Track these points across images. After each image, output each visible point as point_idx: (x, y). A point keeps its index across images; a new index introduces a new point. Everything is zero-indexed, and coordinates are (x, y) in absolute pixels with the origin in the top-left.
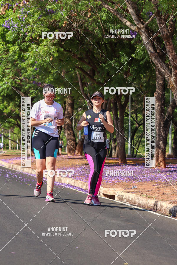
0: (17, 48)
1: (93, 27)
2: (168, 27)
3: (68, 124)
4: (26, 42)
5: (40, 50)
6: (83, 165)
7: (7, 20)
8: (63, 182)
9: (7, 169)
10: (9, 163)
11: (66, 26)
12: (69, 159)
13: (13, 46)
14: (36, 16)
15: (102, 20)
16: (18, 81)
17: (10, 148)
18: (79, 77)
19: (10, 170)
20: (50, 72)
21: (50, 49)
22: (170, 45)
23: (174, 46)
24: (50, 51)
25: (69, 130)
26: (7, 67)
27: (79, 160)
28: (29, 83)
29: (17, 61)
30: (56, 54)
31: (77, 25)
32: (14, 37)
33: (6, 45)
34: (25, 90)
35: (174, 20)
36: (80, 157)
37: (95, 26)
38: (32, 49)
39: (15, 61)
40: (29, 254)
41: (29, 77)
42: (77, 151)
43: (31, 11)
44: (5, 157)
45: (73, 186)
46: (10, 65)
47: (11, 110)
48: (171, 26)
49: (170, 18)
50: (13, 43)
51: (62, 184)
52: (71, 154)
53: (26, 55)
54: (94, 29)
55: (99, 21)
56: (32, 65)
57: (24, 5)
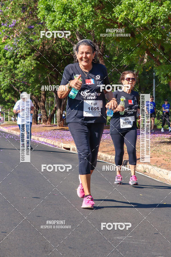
0: (12, 61)
1: (57, 49)
2: (101, 49)
3: (42, 106)
4: (18, 58)
5: (26, 63)
6: (52, 130)
7: (6, 45)
8: (40, 140)
9: (7, 133)
10: (8, 129)
11: (41, 49)
12: (43, 126)
13: (10, 60)
14: (23, 43)
15: (62, 45)
16: (13, 81)
17: (9, 120)
18: (49, 78)
19: (9, 133)
20: (32, 76)
21: (32, 63)
22: (102, 59)
23: (104, 60)
24: (32, 64)
25: (43, 109)
26: (6, 73)
27: (49, 127)
28: (20, 82)
29: (12, 69)
30: (35, 65)
31: (47, 48)
32: (10, 55)
33: (6, 60)
34: (17, 86)
35: (104, 45)
36: (50, 125)
37: (58, 48)
38: (21, 63)
39: (11, 69)
40: (20, 184)
41: (20, 79)
42: (48, 122)
43: (20, 40)
44: (6, 126)
45: (46, 143)
46: (8, 71)
47: (10, 98)
48: (102, 48)
49: (102, 44)
50: (10, 59)
51: (39, 141)
52: (45, 123)
53: (18, 66)
54: (57, 50)
55: (60, 45)
56: (21, 72)
57: (16, 36)
